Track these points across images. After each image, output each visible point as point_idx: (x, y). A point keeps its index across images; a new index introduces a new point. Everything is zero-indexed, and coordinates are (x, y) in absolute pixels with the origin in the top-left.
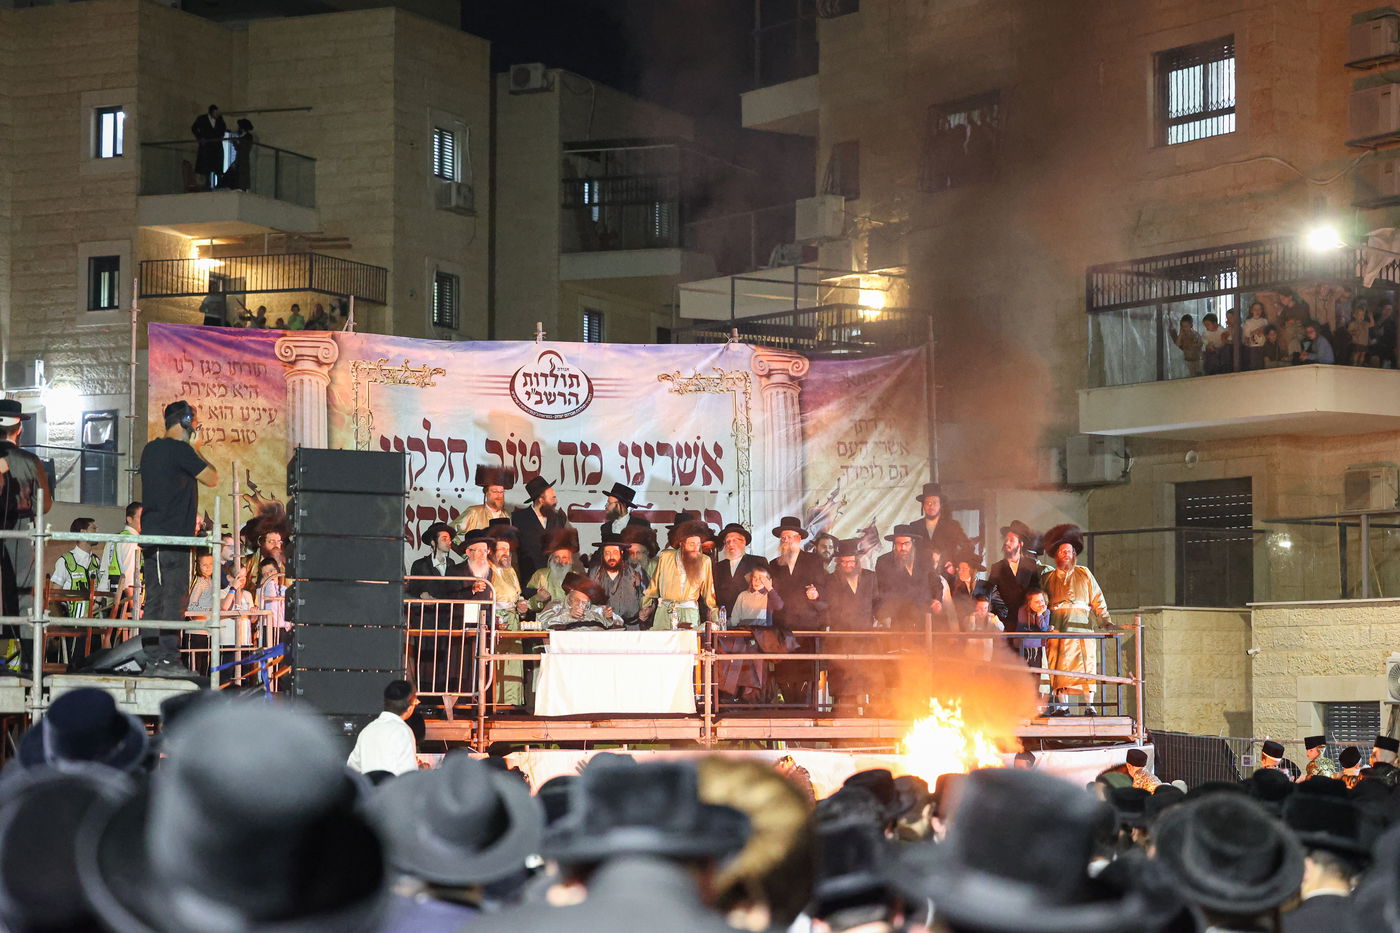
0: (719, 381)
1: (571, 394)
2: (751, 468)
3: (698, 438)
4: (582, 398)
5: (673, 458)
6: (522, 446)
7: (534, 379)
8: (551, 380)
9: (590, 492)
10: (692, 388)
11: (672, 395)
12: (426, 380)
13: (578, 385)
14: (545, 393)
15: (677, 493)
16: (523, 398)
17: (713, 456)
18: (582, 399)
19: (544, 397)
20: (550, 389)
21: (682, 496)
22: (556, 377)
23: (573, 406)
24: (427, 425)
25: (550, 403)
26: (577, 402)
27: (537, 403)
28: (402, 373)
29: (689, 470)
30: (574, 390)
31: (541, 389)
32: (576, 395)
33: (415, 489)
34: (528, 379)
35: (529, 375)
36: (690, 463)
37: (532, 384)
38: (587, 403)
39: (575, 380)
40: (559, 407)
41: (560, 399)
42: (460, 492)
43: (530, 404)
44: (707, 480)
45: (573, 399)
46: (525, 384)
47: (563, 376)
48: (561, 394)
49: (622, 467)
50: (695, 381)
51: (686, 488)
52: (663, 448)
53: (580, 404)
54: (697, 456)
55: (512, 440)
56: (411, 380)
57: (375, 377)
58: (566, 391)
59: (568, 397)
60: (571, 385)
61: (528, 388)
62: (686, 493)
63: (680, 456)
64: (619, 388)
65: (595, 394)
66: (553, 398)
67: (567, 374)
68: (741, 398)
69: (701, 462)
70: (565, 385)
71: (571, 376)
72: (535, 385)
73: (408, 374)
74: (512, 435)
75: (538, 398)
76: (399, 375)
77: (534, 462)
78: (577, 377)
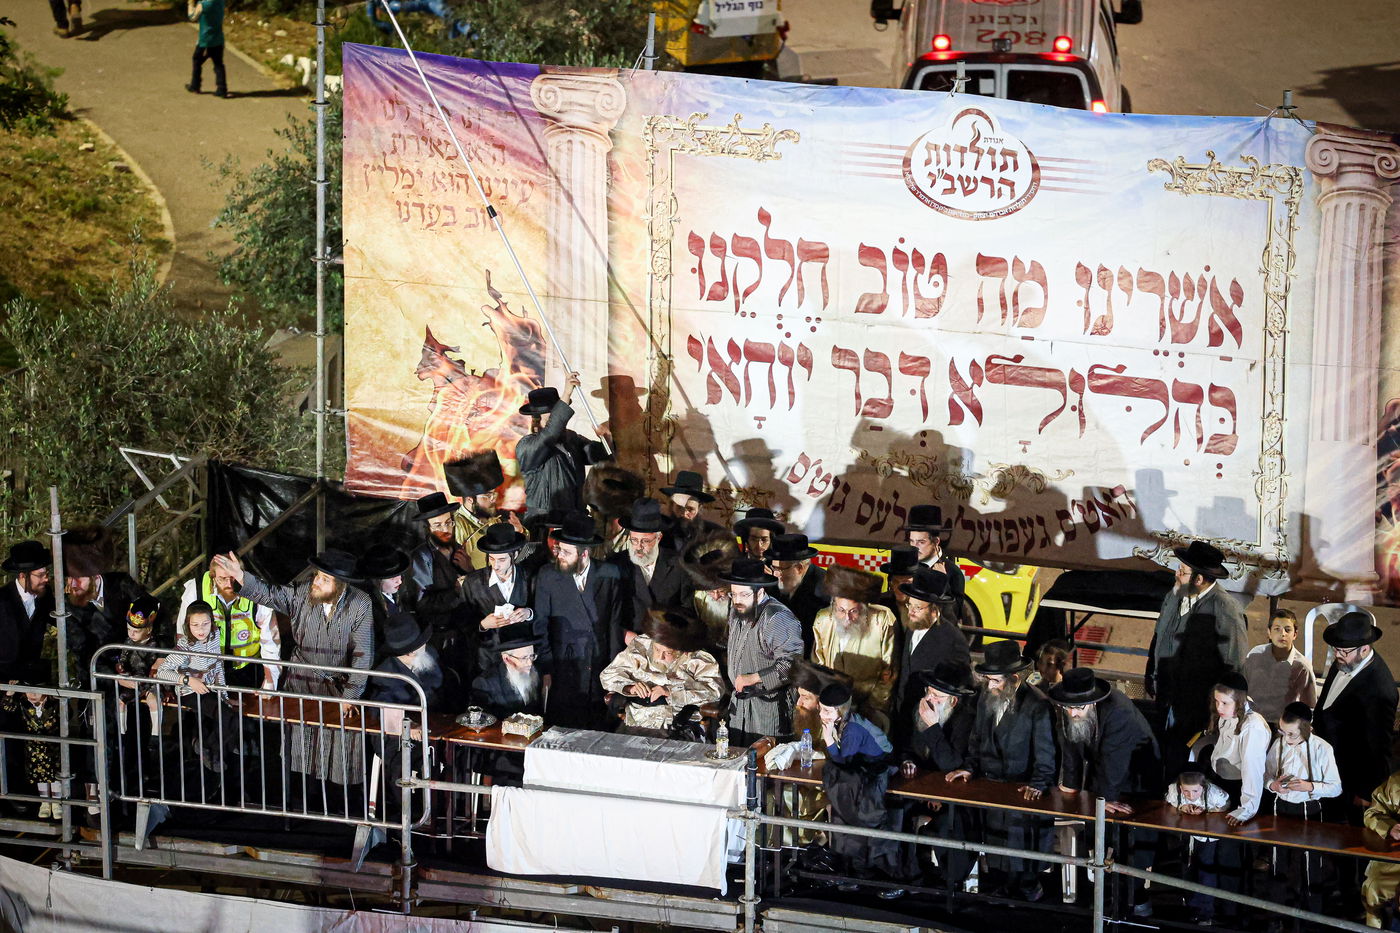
0: (1248, 178)
1: (1002, 181)
2: (1288, 327)
3: (1208, 269)
4: (1021, 189)
5: (1163, 299)
6: (918, 260)
7: (943, 155)
8: (971, 157)
9: (1023, 338)
10: (1204, 185)
11: (1170, 193)
12: (767, 150)
13: (1016, 167)
14: (960, 178)
15: (1166, 354)
16: (924, 184)
17: (1229, 301)
18: (1020, 191)
19: (957, 184)
20: (968, 171)
21: (1174, 358)
22: (979, 152)
23: (1005, 202)
24: (764, 218)
25: (966, 192)
26: (1012, 196)
27: (946, 191)
28: (728, 136)
29: (1188, 319)
30: (1008, 174)
31: (954, 171)
32: (1012, 184)
33: (744, 314)
34: (933, 153)
35: (936, 147)
36: (1191, 307)
37: (938, 162)
38: (1029, 196)
39: (1010, 160)
40: (982, 199)
41: (984, 188)
42: (813, 323)
43: (935, 193)
44: (1216, 339)
45: (1006, 189)
46: (928, 163)
47: (992, 152)
48: (985, 180)
49: (1079, 302)
50: (1210, 174)
51: (1181, 347)
52: (1150, 280)
53: (1016, 198)
54: (1202, 296)
55: (901, 247)
56: (741, 149)
57: (682, 142)
58: (996, 175)
59: (997, 186)
60: (1004, 167)
61: (933, 168)
62: (1181, 355)
63: (1175, 294)
64: (1081, 176)
65: (1043, 183)
66: (972, 186)
67: (998, 148)
68: (1280, 212)
69: (1208, 309)
70: (994, 166)
71: (1004, 153)
72: (943, 165)
73: (737, 138)
74: (902, 240)
75: (948, 184)
76: (723, 141)
77: (936, 284)
78: (1013, 154)
